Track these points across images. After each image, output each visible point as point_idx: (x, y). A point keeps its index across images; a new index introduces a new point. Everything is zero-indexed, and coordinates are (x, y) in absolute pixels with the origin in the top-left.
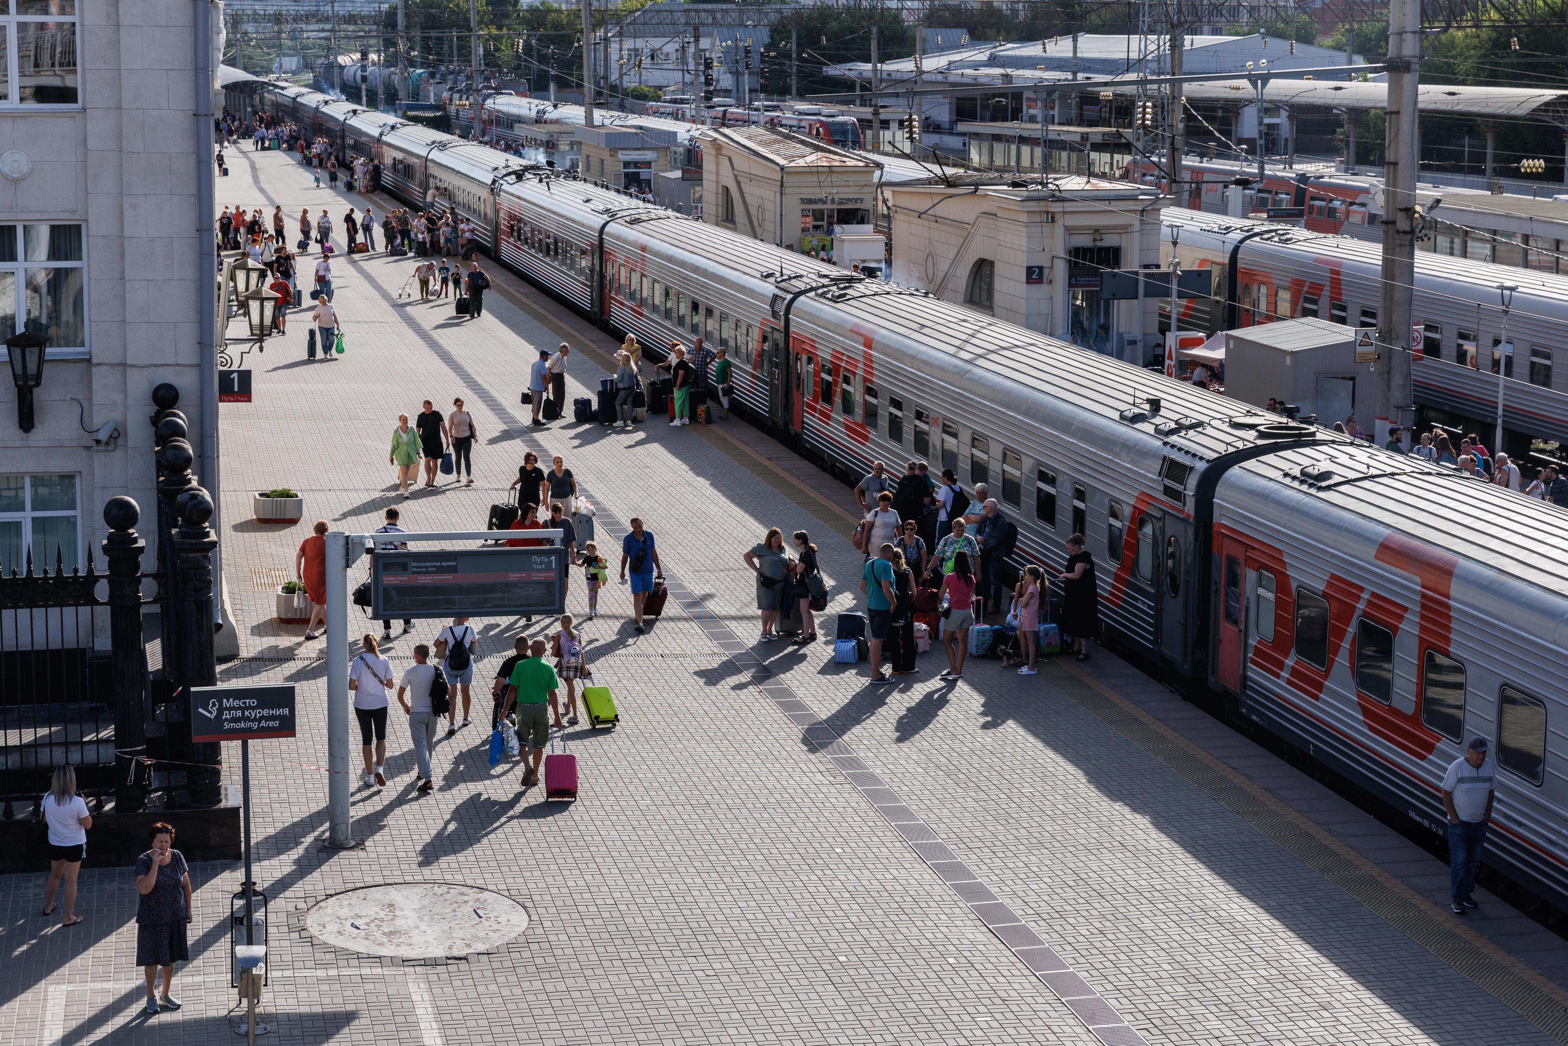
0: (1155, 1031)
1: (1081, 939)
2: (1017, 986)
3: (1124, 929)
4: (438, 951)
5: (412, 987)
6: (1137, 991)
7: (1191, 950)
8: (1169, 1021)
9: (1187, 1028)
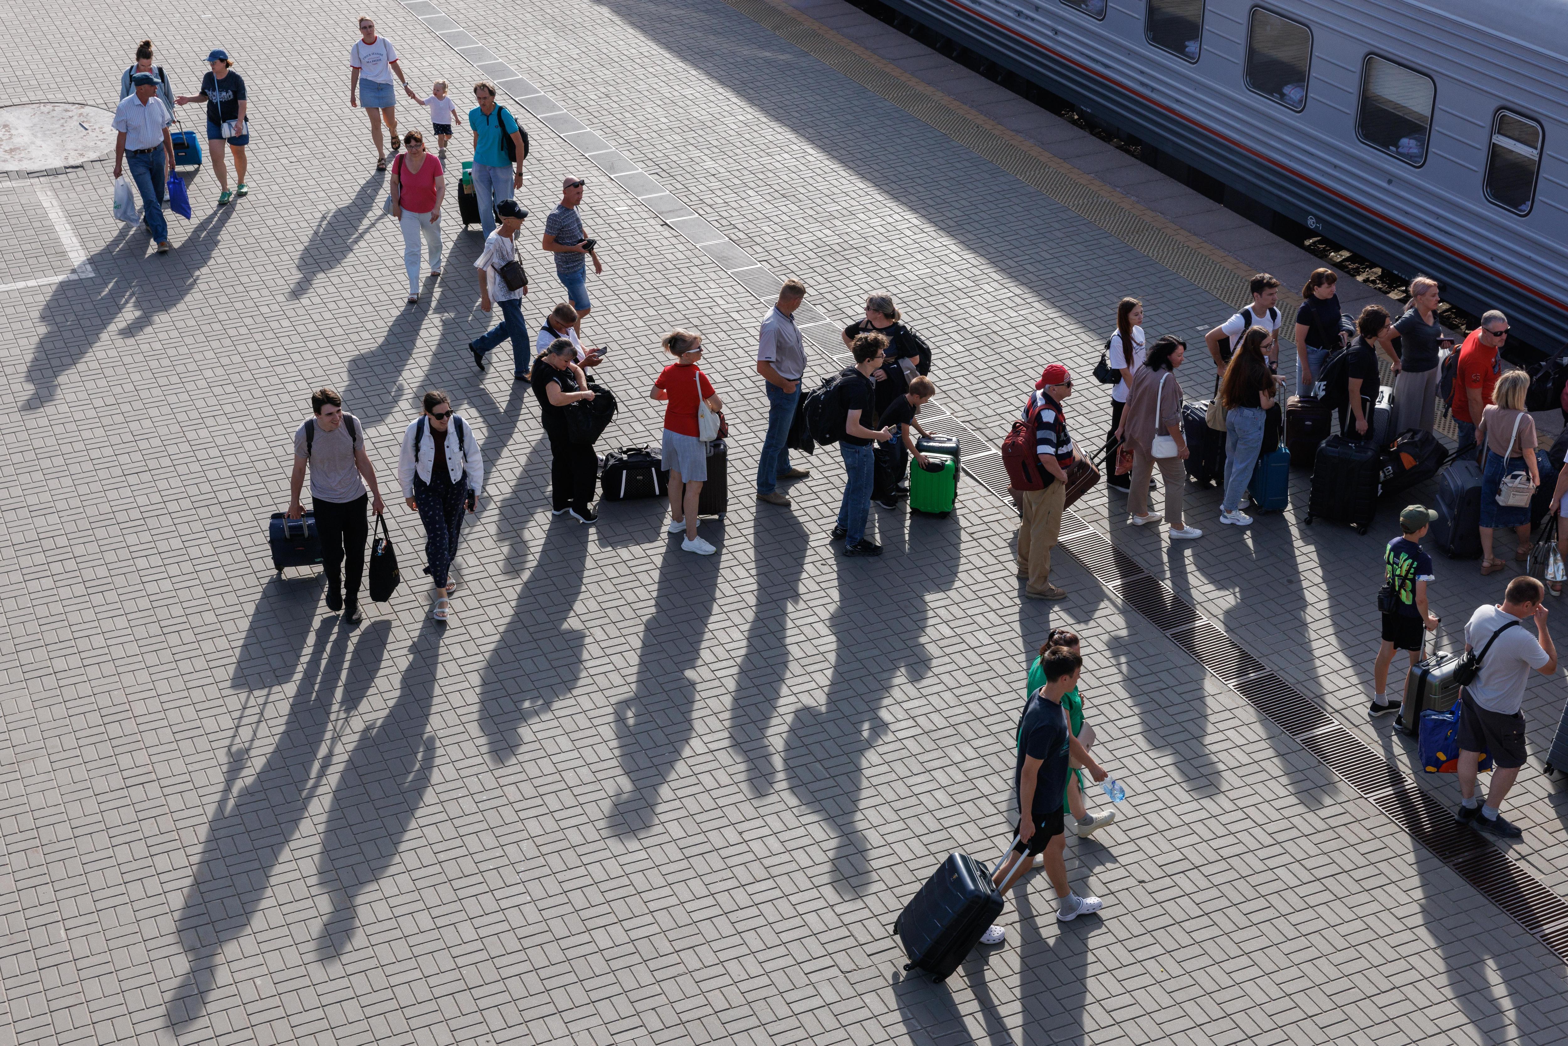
0: (663, 174)
1: (592, 103)
2: (547, 148)
3: (625, 92)
4: (57, 163)
5: (41, 196)
6: (644, 143)
7: (681, 104)
8: (673, 165)
9: (689, 169)
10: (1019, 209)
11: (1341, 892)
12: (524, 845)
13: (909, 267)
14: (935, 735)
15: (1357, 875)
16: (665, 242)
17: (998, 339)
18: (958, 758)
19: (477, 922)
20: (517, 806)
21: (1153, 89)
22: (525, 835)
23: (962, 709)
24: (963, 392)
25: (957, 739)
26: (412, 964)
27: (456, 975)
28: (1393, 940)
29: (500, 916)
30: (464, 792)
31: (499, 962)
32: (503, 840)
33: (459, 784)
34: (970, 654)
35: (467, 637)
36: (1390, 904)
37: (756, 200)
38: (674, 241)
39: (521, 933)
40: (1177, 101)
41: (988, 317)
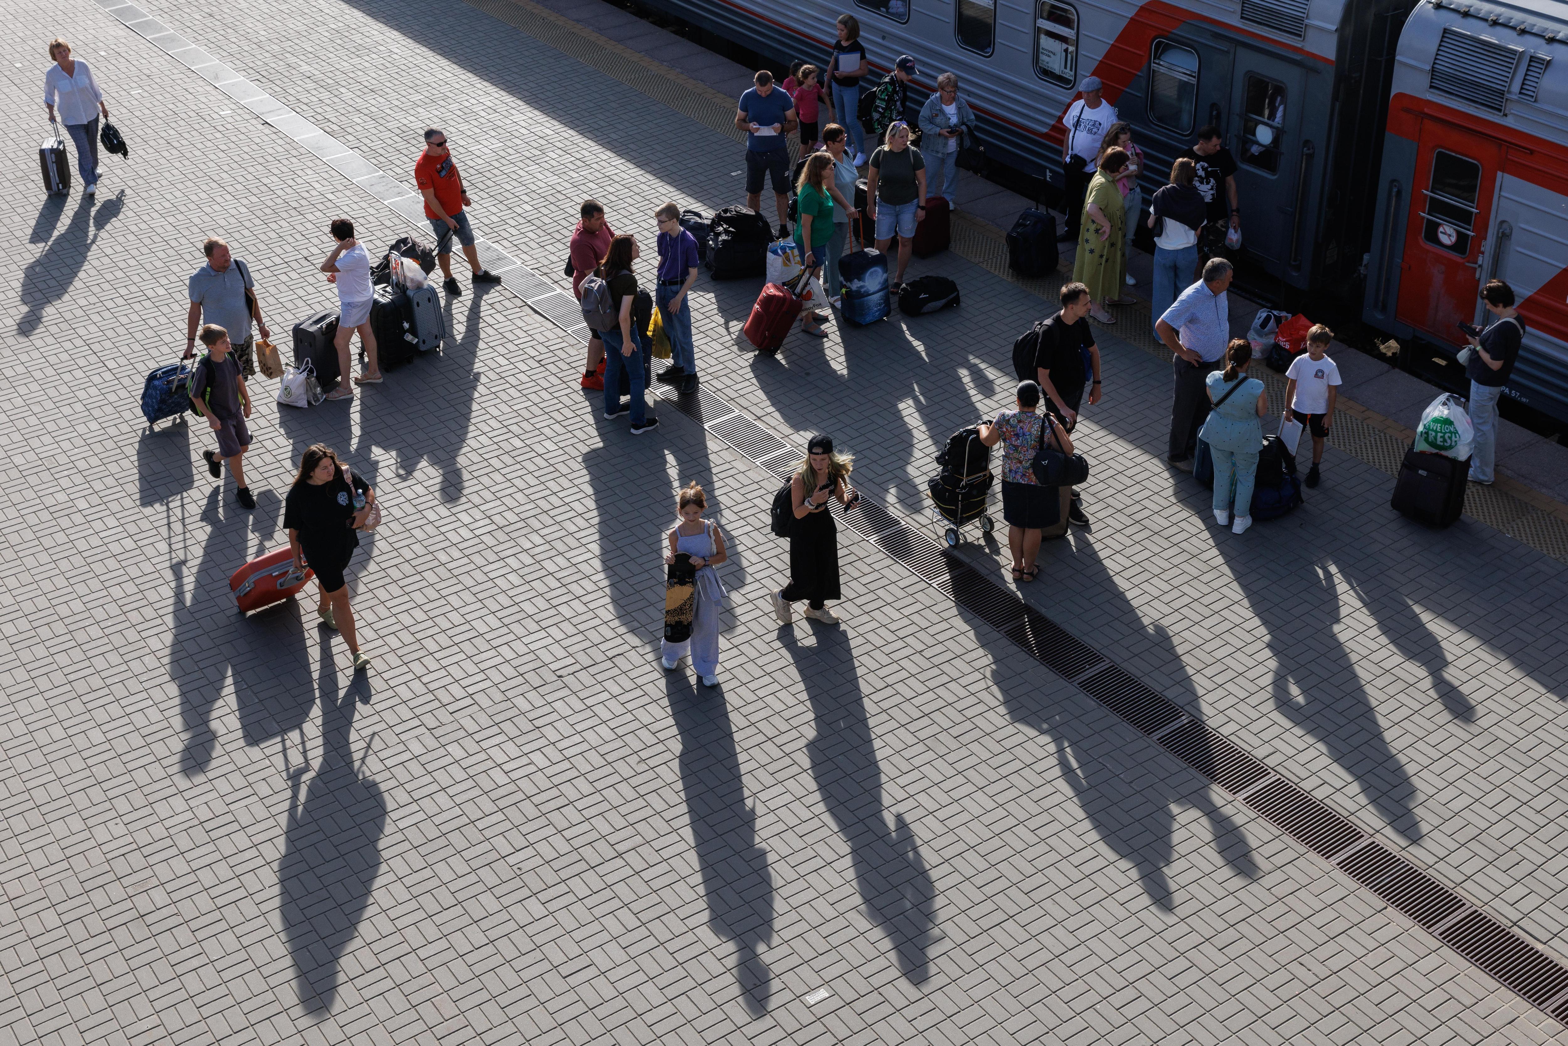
0: (263, 80)
1: (197, 22)
2: (156, 64)
3: (227, 11)
6: (245, 54)
7: (278, 18)
8: (272, 71)
9: (287, 74)
10: (578, 86)
12: (146, 659)
13: (485, 143)
14: (507, 529)
16: (266, 139)
18: (528, 545)
19: (105, 728)
20: (139, 628)
22: (147, 650)
23: (532, 505)
24: (533, 244)
25: (528, 530)
26: (48, 768)
27: (87, 773)
29: (126, 720)
30: (91, 621)
31: (125, 758)
32: (126, 658)
33: (87, 614)
34: (538, 460)
35: (91, 491)
37: (347, 95)
38: (274, 137)
39: (144, 732)
41: (553, 180)
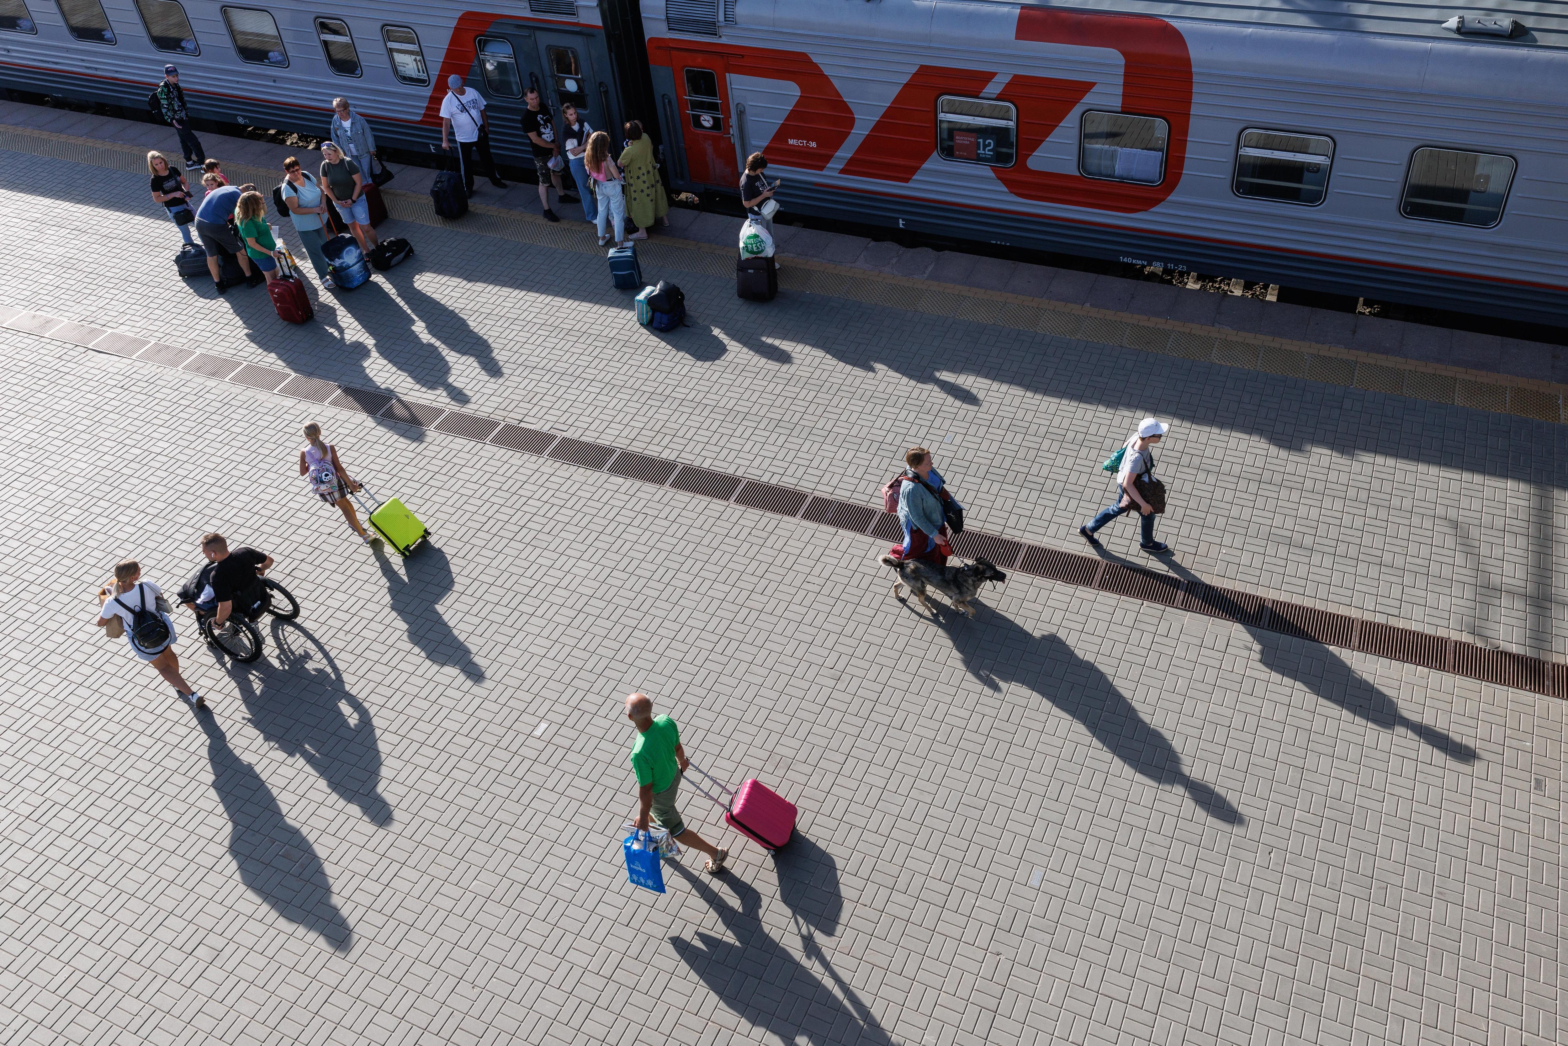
11: (440, 484)
15: (444, 471)
17: (75, 262)
21: (96, 69)
28: (478, 495)
36: (467, 477)
40: (117, 72)
